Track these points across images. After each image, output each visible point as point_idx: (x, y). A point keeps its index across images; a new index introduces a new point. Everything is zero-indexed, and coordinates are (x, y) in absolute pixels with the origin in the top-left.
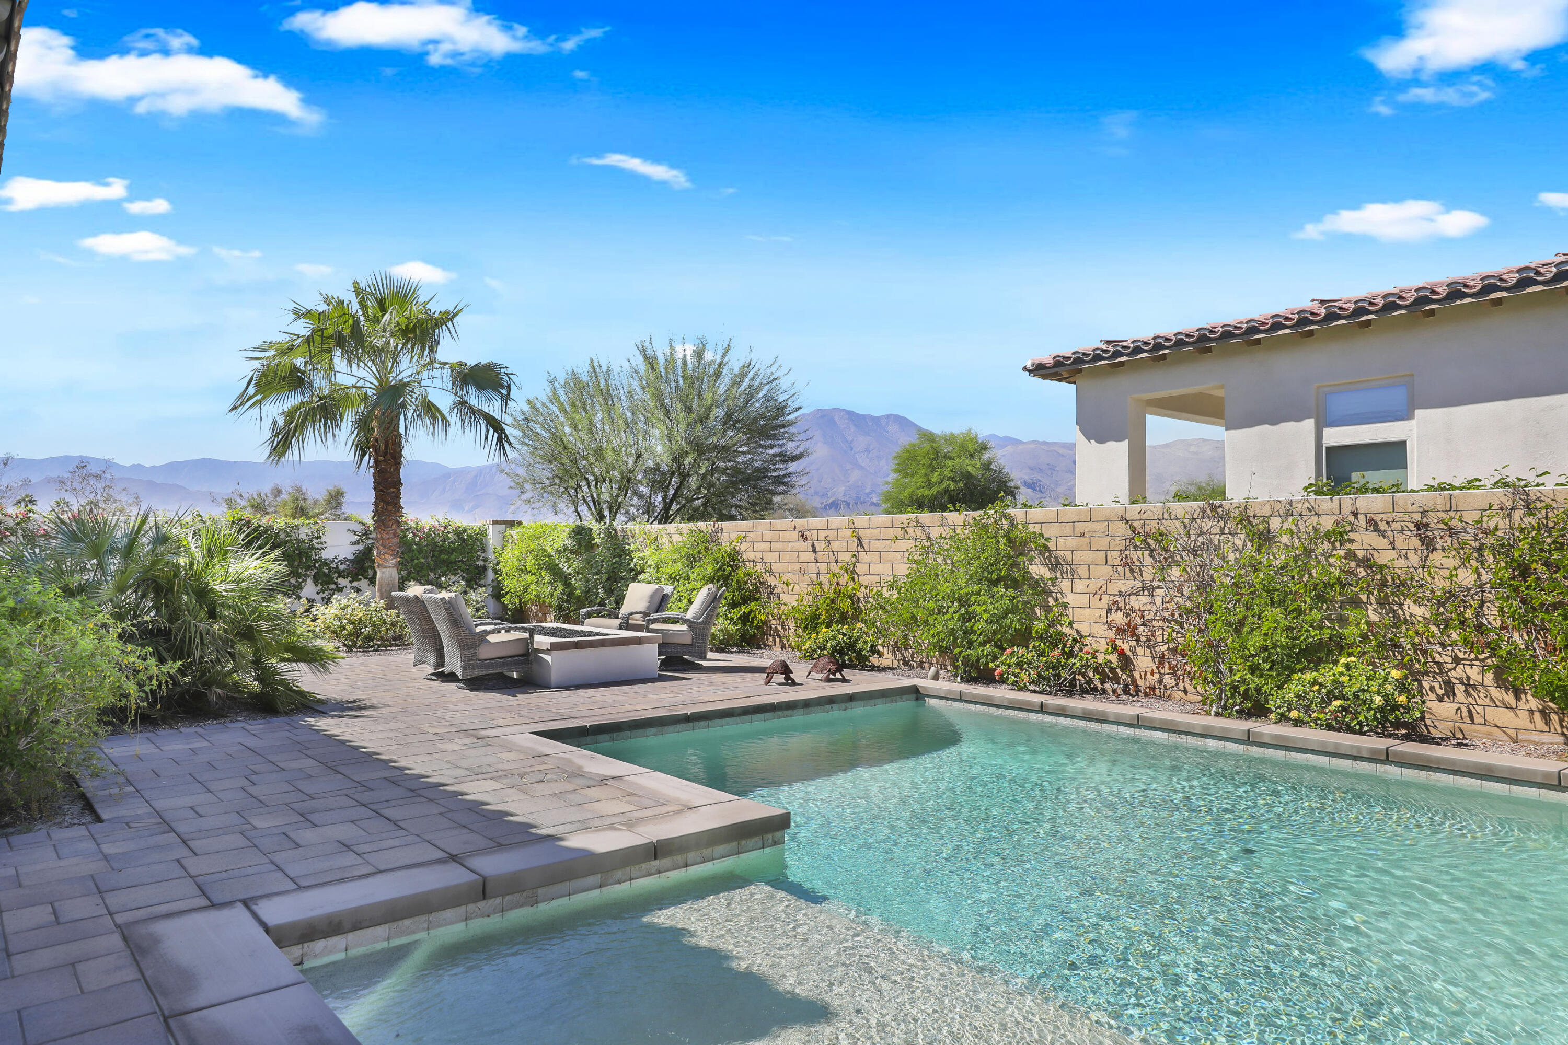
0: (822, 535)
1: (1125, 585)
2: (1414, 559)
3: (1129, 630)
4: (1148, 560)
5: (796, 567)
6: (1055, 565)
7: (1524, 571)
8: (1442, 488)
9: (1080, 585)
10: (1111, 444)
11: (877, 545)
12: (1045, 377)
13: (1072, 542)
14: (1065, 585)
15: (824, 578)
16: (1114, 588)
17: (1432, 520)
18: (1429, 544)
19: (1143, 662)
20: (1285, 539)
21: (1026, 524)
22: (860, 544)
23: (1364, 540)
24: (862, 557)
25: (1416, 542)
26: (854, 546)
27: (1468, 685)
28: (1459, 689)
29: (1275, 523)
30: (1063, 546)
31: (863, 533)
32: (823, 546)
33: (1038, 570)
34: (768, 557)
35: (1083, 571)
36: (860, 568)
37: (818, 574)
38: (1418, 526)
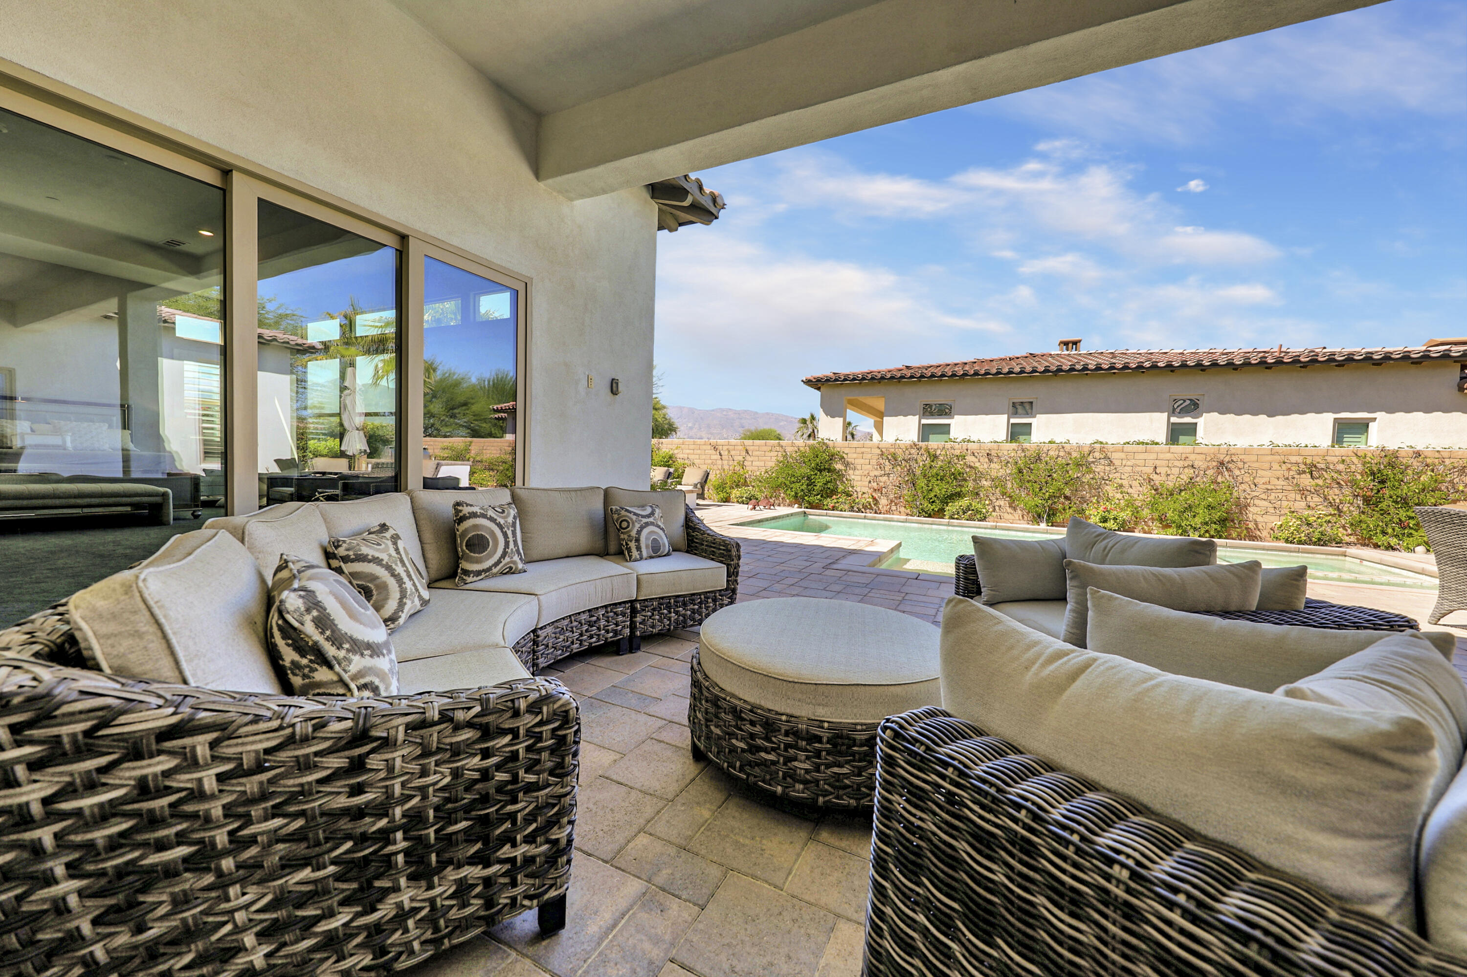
0: (725, 448)
1: (877, 473)
2: (986, 466)
3: (879, 490)
4: (887, 463)
5: (710, 461)
6: (847, 465)
7: (1020, 471)
8: (996, 442)
9: (857, 472)
10: (837, 419)
11: (756, 453)
12: (809, 385)
13: (855, 456)
14: (851, 472)
15: (726, 467)
16: (872, 474)
17: (993, 453)
18: (991, 461)
19: (883, 501)
20: (942, 458)
21: (834, 447)
22: (747, 452)
23: (970, 459)
24: (748, 458)
25: (987, 460)
26: (744, 453)
27: (1000, 506)
28: (997, 508)
29: (938, 452)
30: (850, 458)
31: (750, 449)
32: (726, 453)
33: (839, 466)
34: (691, 457)
35: (859, 467)
36: (746, 463)
37: (722, 465)
38: (988, 454)
